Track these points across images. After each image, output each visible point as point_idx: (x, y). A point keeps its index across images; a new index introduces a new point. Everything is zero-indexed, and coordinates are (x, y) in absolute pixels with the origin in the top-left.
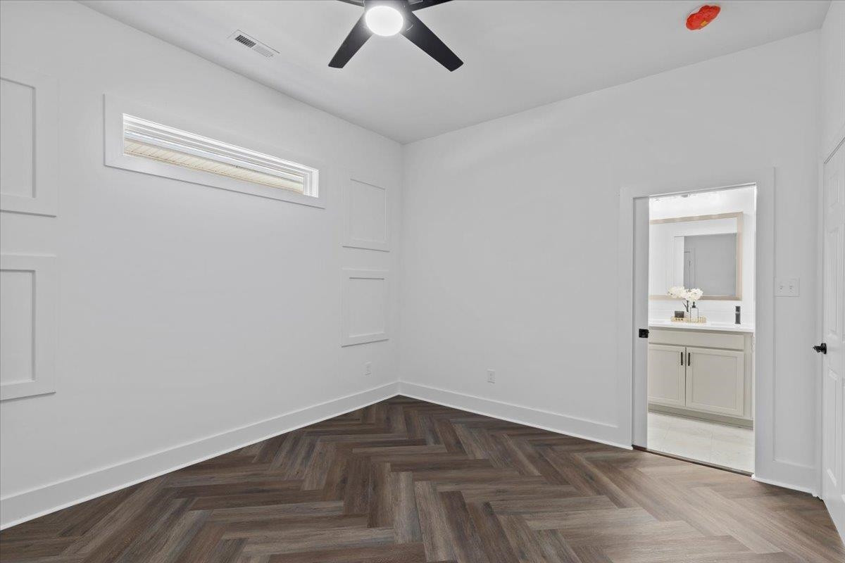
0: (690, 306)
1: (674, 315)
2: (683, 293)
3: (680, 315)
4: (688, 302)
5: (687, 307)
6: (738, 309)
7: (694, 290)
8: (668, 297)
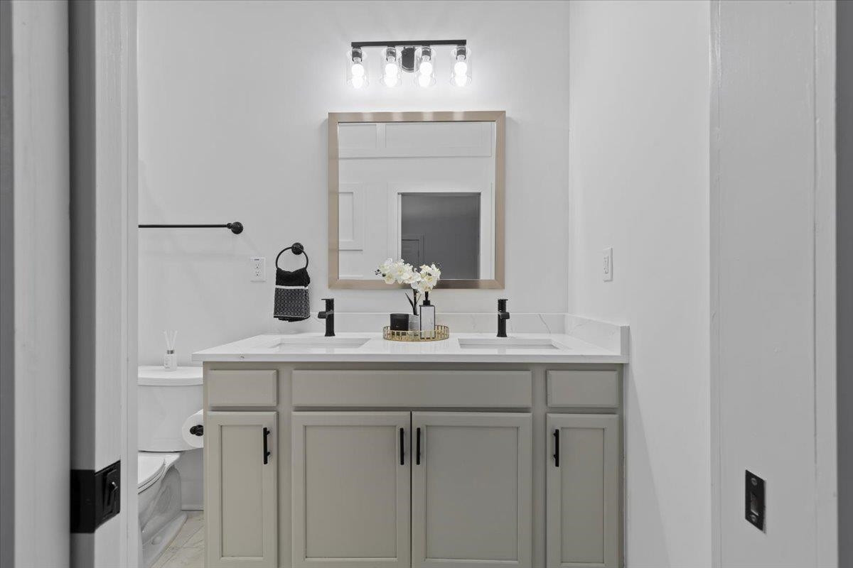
0: (420, 302)
1: (388, 323)
2: (407, 273)
3: (400, 324)
4: (415, 292)
5: (414, 305)
6: (502, 304)
7: (425, 268)
8: (378, 285)
